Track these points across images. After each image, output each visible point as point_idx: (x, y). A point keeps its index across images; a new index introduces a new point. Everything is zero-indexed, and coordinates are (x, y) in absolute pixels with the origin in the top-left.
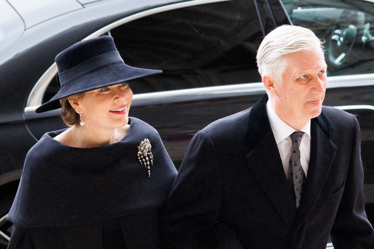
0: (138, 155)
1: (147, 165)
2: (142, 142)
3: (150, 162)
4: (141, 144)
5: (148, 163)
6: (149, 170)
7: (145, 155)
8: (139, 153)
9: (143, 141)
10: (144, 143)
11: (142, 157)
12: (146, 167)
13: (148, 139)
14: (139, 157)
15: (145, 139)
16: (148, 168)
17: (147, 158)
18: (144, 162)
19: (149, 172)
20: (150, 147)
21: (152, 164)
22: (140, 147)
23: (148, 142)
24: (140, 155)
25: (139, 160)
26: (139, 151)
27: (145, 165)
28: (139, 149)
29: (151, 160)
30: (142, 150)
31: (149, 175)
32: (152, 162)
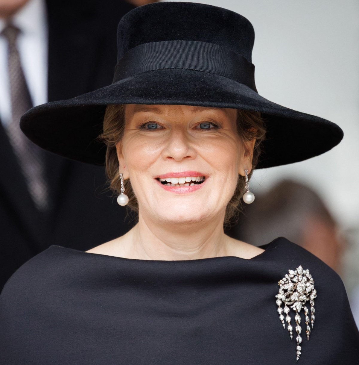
0: (279, 303)
1: (295, 333)
2: (292, 272)
3: (304, 329)
4: (286, 276)
5: (299, 329)
6: (300, 345)
7: (295, 309)
8: (279, 296)
9: (294, 269)
10: (295, 276)
11: (287, 310)
12: (291, 337)
13: (307, 269)
14: (279, 308)
15: (300, 267)
16: (296, 339)
17: (298, 318)
18: (288, 323)
19: (299, 350)
20: (311, 293)
21: (308, 333)
22: (285, 282)
23: (306, 276)
24: (281, 303)
25: (279, 315)
26: (280, 293)
27: (289, 331)
28: (281, 288)
29: (306, 325)
30: (289, 292)
31: (298, 357)
32: (308, 330)
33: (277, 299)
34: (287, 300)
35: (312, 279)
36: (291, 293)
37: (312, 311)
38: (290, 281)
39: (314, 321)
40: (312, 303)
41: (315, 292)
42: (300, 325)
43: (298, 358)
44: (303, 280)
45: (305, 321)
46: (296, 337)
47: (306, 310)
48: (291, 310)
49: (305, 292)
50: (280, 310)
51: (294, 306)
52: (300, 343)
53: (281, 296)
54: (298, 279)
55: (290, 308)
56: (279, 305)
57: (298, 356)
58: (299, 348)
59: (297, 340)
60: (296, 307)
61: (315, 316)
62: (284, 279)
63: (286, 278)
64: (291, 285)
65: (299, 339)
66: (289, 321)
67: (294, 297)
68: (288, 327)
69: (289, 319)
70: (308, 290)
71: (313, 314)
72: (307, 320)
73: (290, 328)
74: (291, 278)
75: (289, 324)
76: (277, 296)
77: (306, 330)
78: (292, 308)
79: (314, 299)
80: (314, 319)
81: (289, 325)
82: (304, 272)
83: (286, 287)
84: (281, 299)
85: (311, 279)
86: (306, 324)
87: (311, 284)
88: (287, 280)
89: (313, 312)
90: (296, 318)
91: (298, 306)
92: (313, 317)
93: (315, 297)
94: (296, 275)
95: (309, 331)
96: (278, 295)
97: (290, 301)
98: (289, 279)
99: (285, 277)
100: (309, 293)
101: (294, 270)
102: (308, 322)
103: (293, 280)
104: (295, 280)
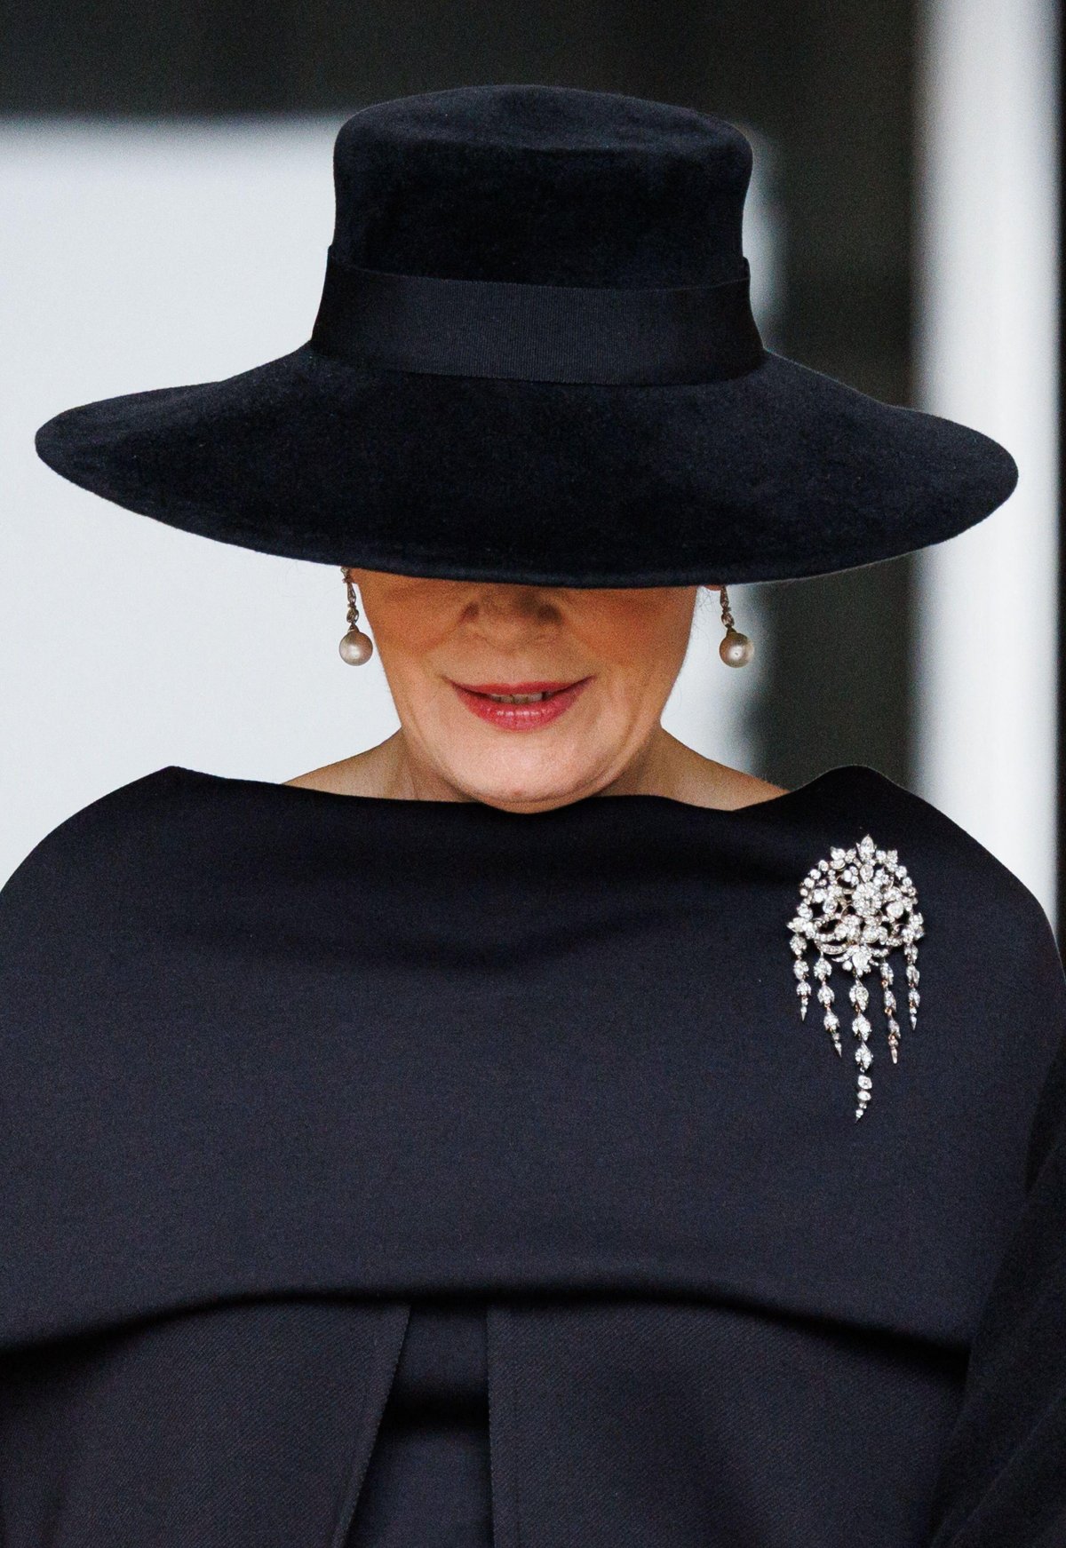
0: (797, 946)
1: (853, 1041)
2: (839, 855)
3: (880, 1029)
5: (862, 1026)
6: (868, 1073)
7: (847, 966)
8: (797, 925)
9: (849, 846)
10: (848, 866)
11: (822, 969)
12: (838, 1046)
13: (892, 849)
14: (797, 962)
15: (868, 840)
16: (854, 1057)
17: (859, 995)
18: (826, 1009)
19: (866, 1087)
20: (903, 920)
21: (893, 1042)
22: (816, 882)
23: (886, 869)
24: (805, 948)
25: (798, 982)
26: (800, 916)
27: (829, 1032)
28: (805, 900)
29: (887, 1018)
30: (829, 912)
31: (863, 1109)
32: (892, 1031)
33: (791, 934)
34: (823, 937)
35: (908, 881)
36: (838, 916)
37: (910, 977)
38: (834, 881)
39: (917, 1009)
40: (913, 953)
41: (916, 921)
42: (865, 1014)
43: (859, 1113)
44: (876, 880)
45: (884, 1006)
46: (855, 1050)
47: (887, 972)
48: (837, 968)
49: (884, 918)
50: (800, 968)
51: (846, 957)
52: (866, 1067)
53: (802, 923)
54: (859, 876)
55: (833, 964)
56: (798, 952)
57: (861, 1105)
58: (864, 1082)
59: (858, 1059)
60: (850, 959)
61: (920, 993)
62: (815, 873)
63: (822, 872)
64: (836, 891)
65: (864, 1056)
66: (827, 1002)
67: (847, 928)
68: (826, 1018)
69: (826, 995)
70: (894, 912)
71: (915, 986)
72: (888, 1003)
73: (831, 1021)
74: (838, 873)
75: (829, 1009)
76: (791, 926)
77: (888, 1031)
78: (841, 964)
79: (916, 943)
80: (917, 1002)
81: (829, 1013)
82: (881, 856)
83: (819, 896)
84: (803, 935)
85: (904, 882)
86: (886, 1015)
87: (906, 895)
88: (824, 875)
89: (912, 981)
90: (852, 996)
91: (859, 960)
92: (914, 996)
93: (918, 936)
94: (853, 864)
95: (897, 1038)
96: (795, 919)
97: (834, 943)
98: (831, 873)
99: (816, 867)
100: (898, 921)
101: (846, 849)
102: (890, 1007)
103: (842, 877)
104: (847, 876)
